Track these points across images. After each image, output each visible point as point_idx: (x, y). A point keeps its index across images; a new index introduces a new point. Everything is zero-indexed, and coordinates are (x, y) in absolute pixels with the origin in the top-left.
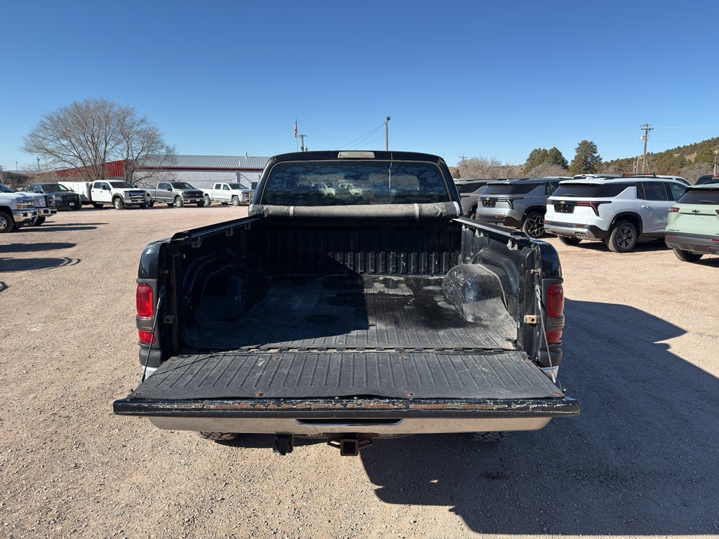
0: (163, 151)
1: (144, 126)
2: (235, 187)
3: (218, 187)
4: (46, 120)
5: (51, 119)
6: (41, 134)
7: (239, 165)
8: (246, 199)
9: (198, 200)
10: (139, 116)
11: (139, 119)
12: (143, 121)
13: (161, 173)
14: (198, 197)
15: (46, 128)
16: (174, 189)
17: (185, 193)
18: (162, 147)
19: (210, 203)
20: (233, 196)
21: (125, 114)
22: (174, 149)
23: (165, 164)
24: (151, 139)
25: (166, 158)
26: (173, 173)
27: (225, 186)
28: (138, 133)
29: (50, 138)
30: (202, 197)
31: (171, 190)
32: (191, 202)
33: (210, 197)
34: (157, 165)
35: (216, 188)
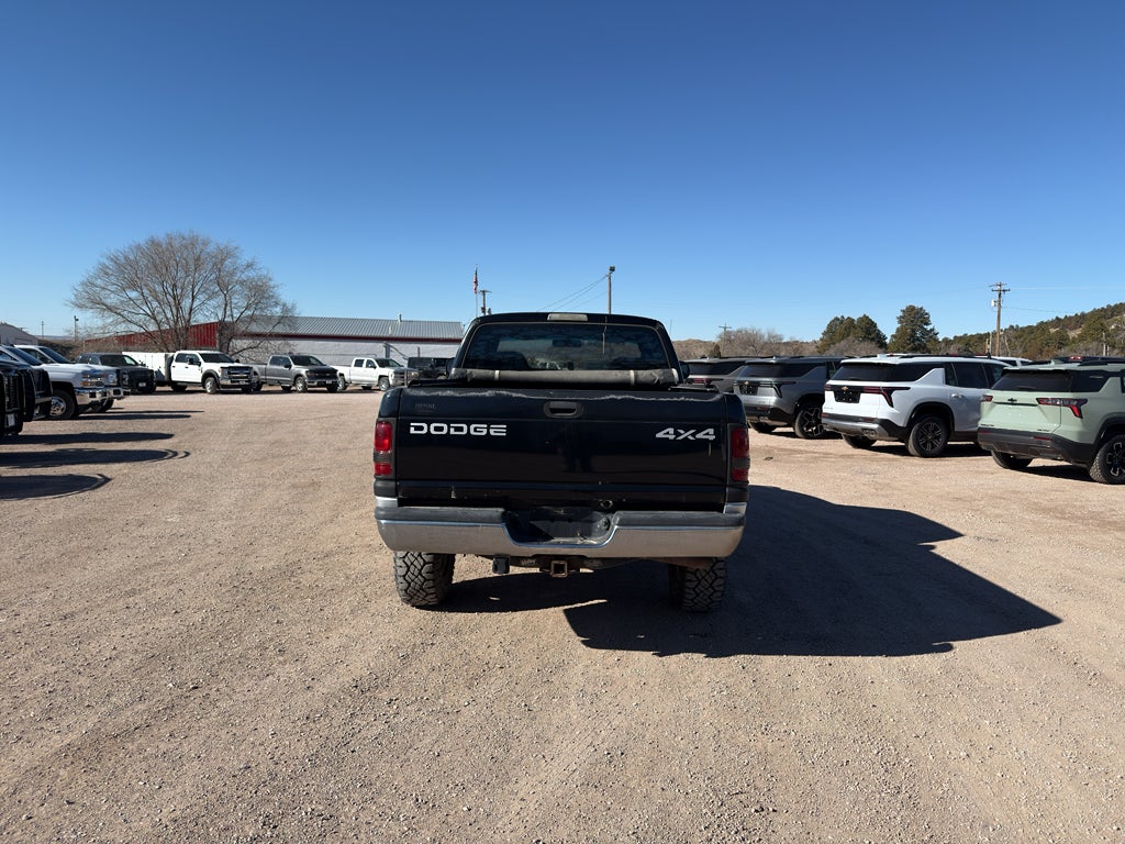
0: (277, 311)
1: (251, 274)
2: (384, 363)
3: (359, 363)
4: (107, 263)
5: (115, 260)
6: (99, 282)
7: (390, 333)
8: (400, 382)
9: (329, 382)
10: (245, 258)
11: (245, 263)
12: (249, 266)
13: (272, 342)
14: (329, 378)
15: (107, 274)
16: (294, 366)
17: (310, 371)
18: (277, 304)
19: (345, 387)
20: (381, 377)
21: (223, 256)
22: (293, 307)
23: (280, 329)
24: (260, 292)
25: (281, 320)
26: (291, 342)
27: (369, 362)
28: (242, 283)
29: (113, 288)
30: (336, 377)
31: (290, 366)
32: (318, 386)
33: (347, 377)
34: (268, 330)
35: (355, 365)
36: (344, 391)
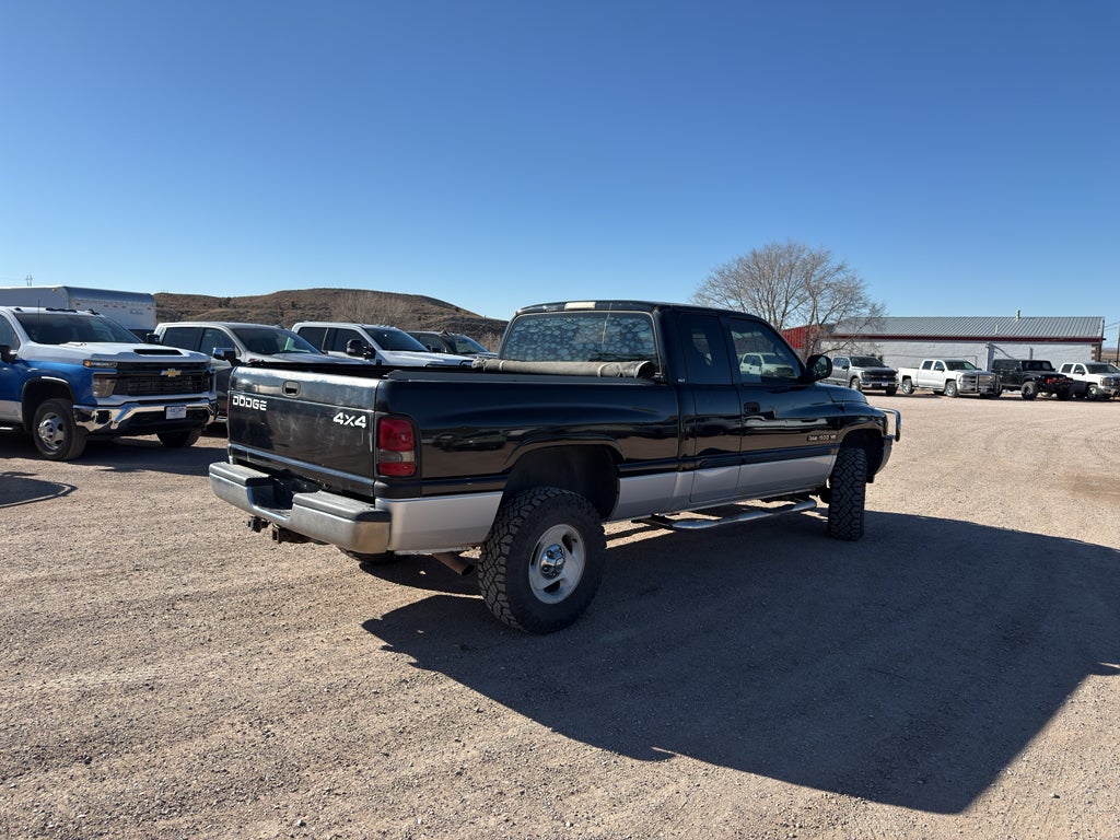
0: (865, 312)
1: (840, 276)
2: (953, 366)
3: (927, 366)
4: (713, 274)
5: (721, 273)
6: (707, 293)
8: (969, 387)
9: (885, 384)
10: (834, 262)
11: (836, 266)
12: (840, 268)
13: (857, 344)
14: (885, 380)
15: (713, 285)
16: (851, 368)
17: (866, 373)
18: (865, 305)
19: (912, 391)
20: (948, 380)
21: (817, 260)
22: (883, 307)
23: (867, 331)
24: (848, 294)
25: (868, 321)
26: (877, 344)
27: (938, 364)
28: (828, 286)
29: (716, 298)
30: (894, 380)
31: (847, 367)
32: (874, 387)
33: (914, 380)
34: (851, 331)
35: (924, 368)
36: (911, 394)
